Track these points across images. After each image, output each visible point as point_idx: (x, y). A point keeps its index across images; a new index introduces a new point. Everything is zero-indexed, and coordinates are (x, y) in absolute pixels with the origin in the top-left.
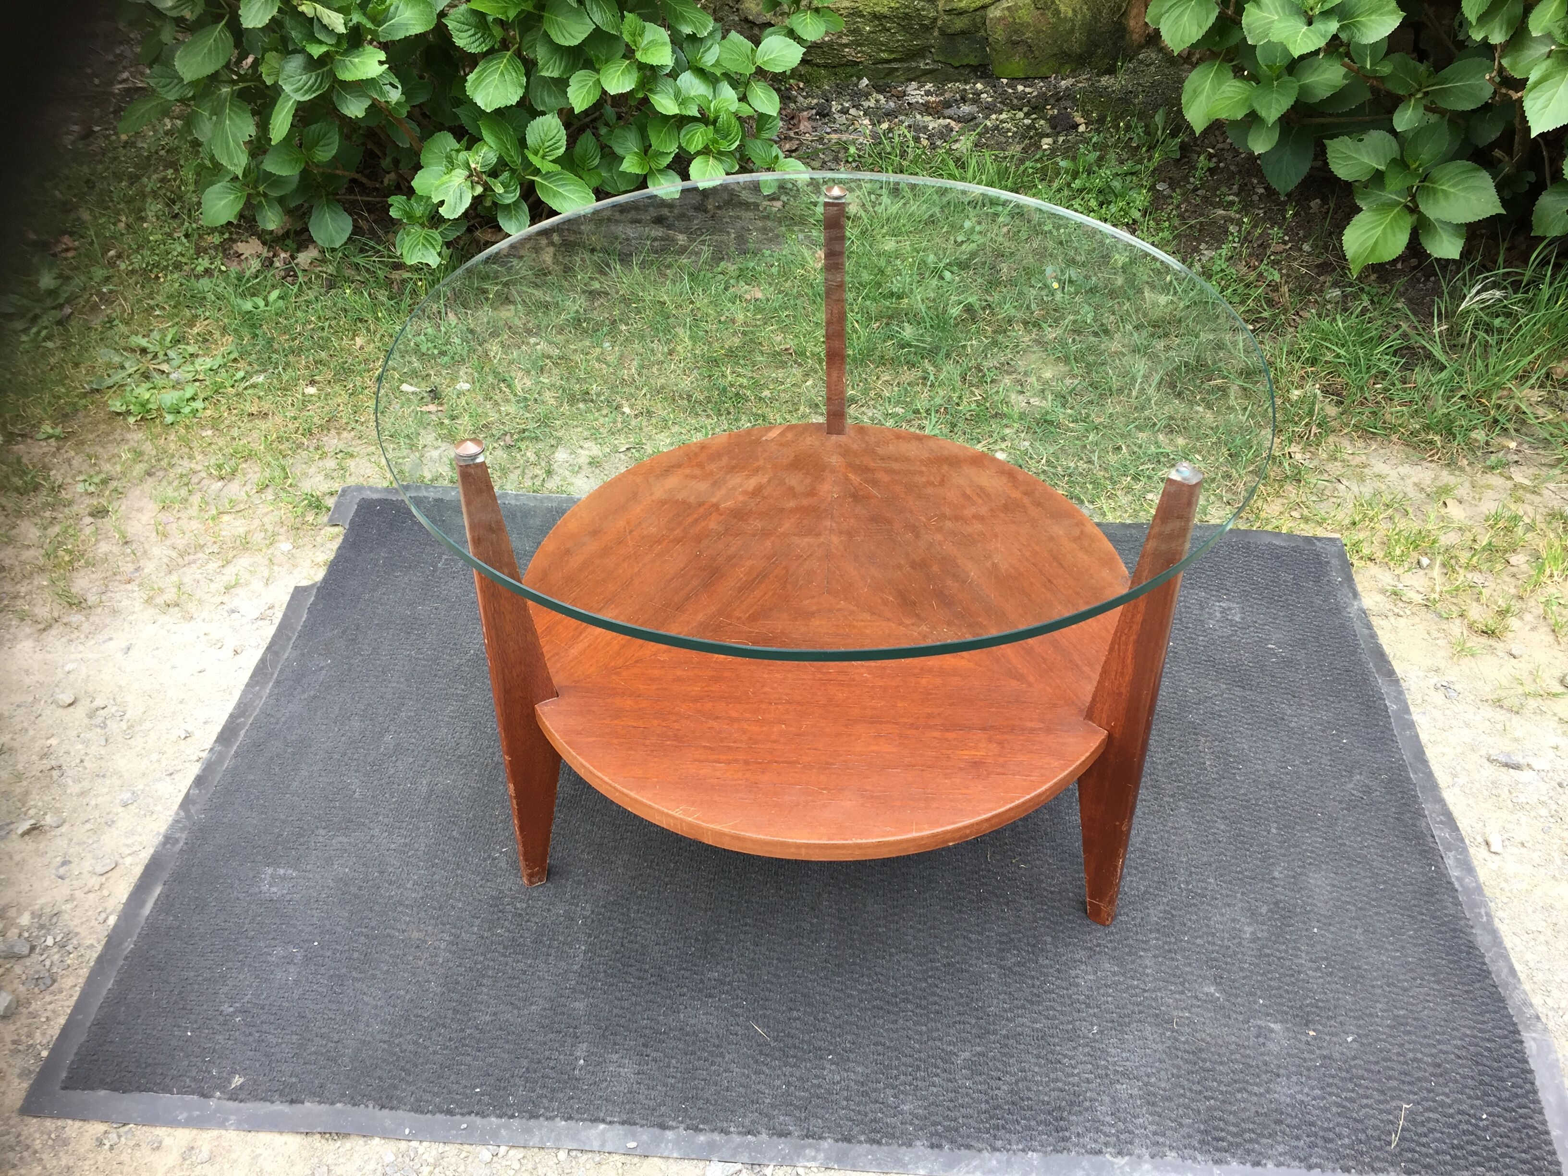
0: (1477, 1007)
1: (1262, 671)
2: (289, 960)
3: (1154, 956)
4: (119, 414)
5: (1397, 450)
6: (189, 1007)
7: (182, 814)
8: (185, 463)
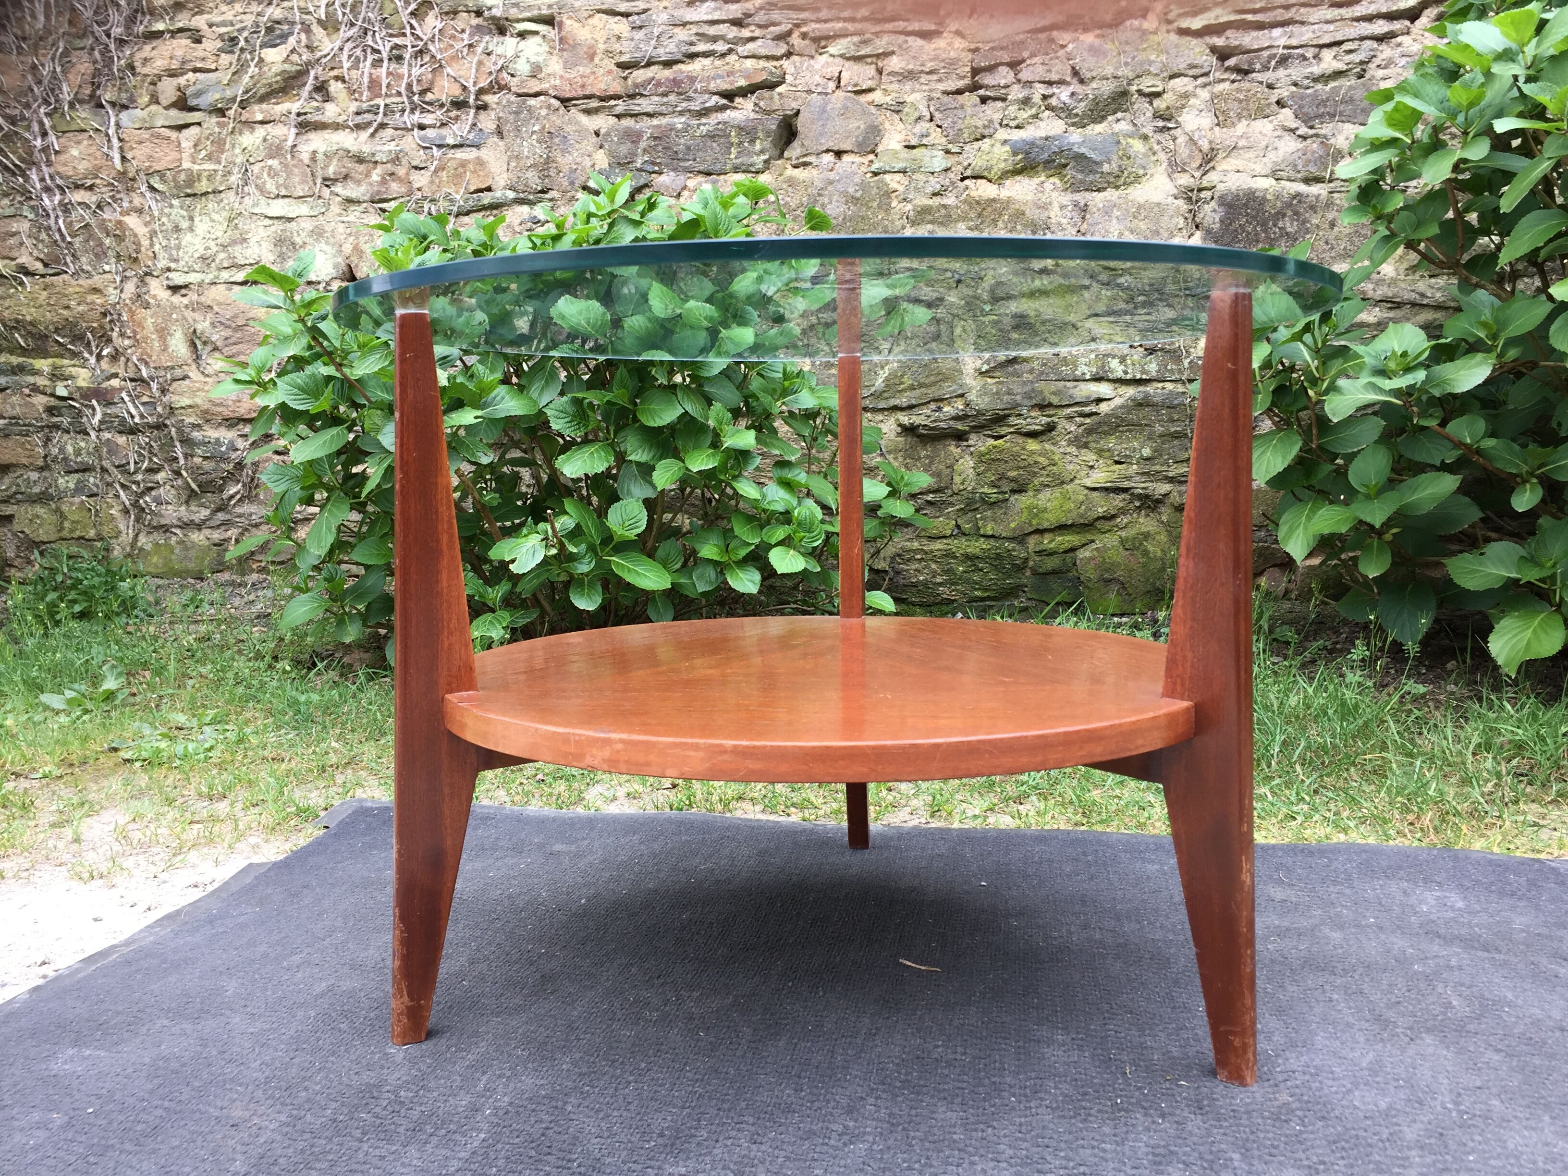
1: (1511, 941)
2: (42, 1125)
4: (127, 761)
8: (178, 790)
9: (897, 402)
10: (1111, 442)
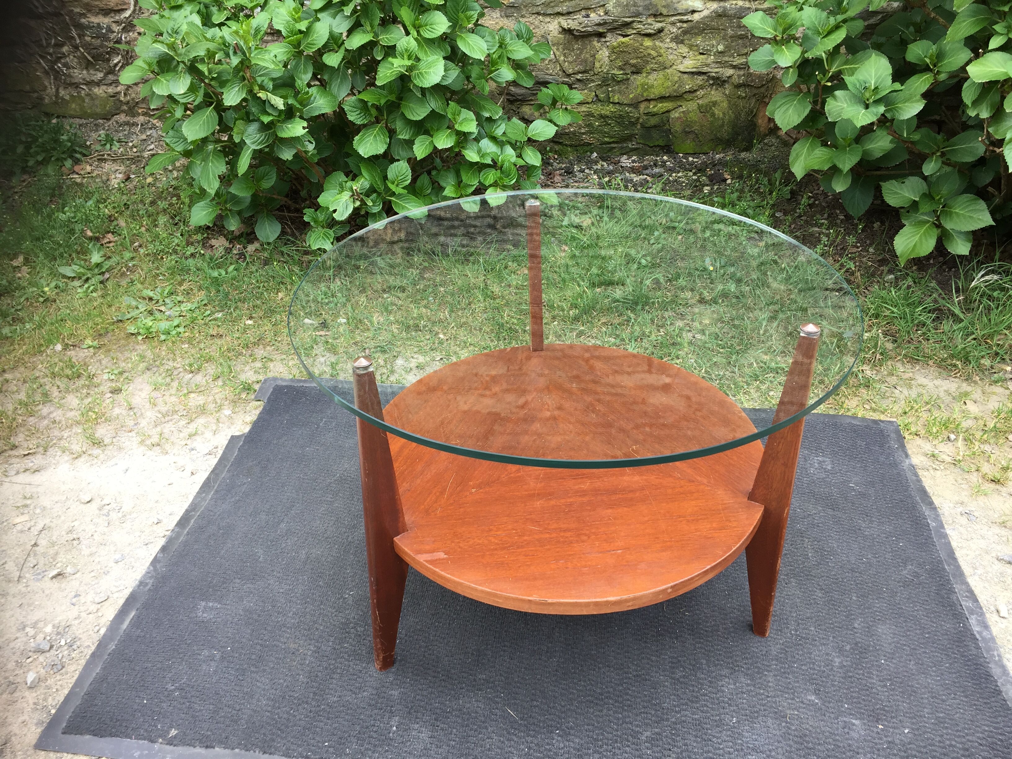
0: (992, 713)
1: (846, 500)
2: (212, 658)
3: (774, 675)
4: (133, 334)
5: (933, 370)
6: (146, 685)
7: (152, 568)
8: (171, 363)
9: (559, 9)
10: (699, 40)
